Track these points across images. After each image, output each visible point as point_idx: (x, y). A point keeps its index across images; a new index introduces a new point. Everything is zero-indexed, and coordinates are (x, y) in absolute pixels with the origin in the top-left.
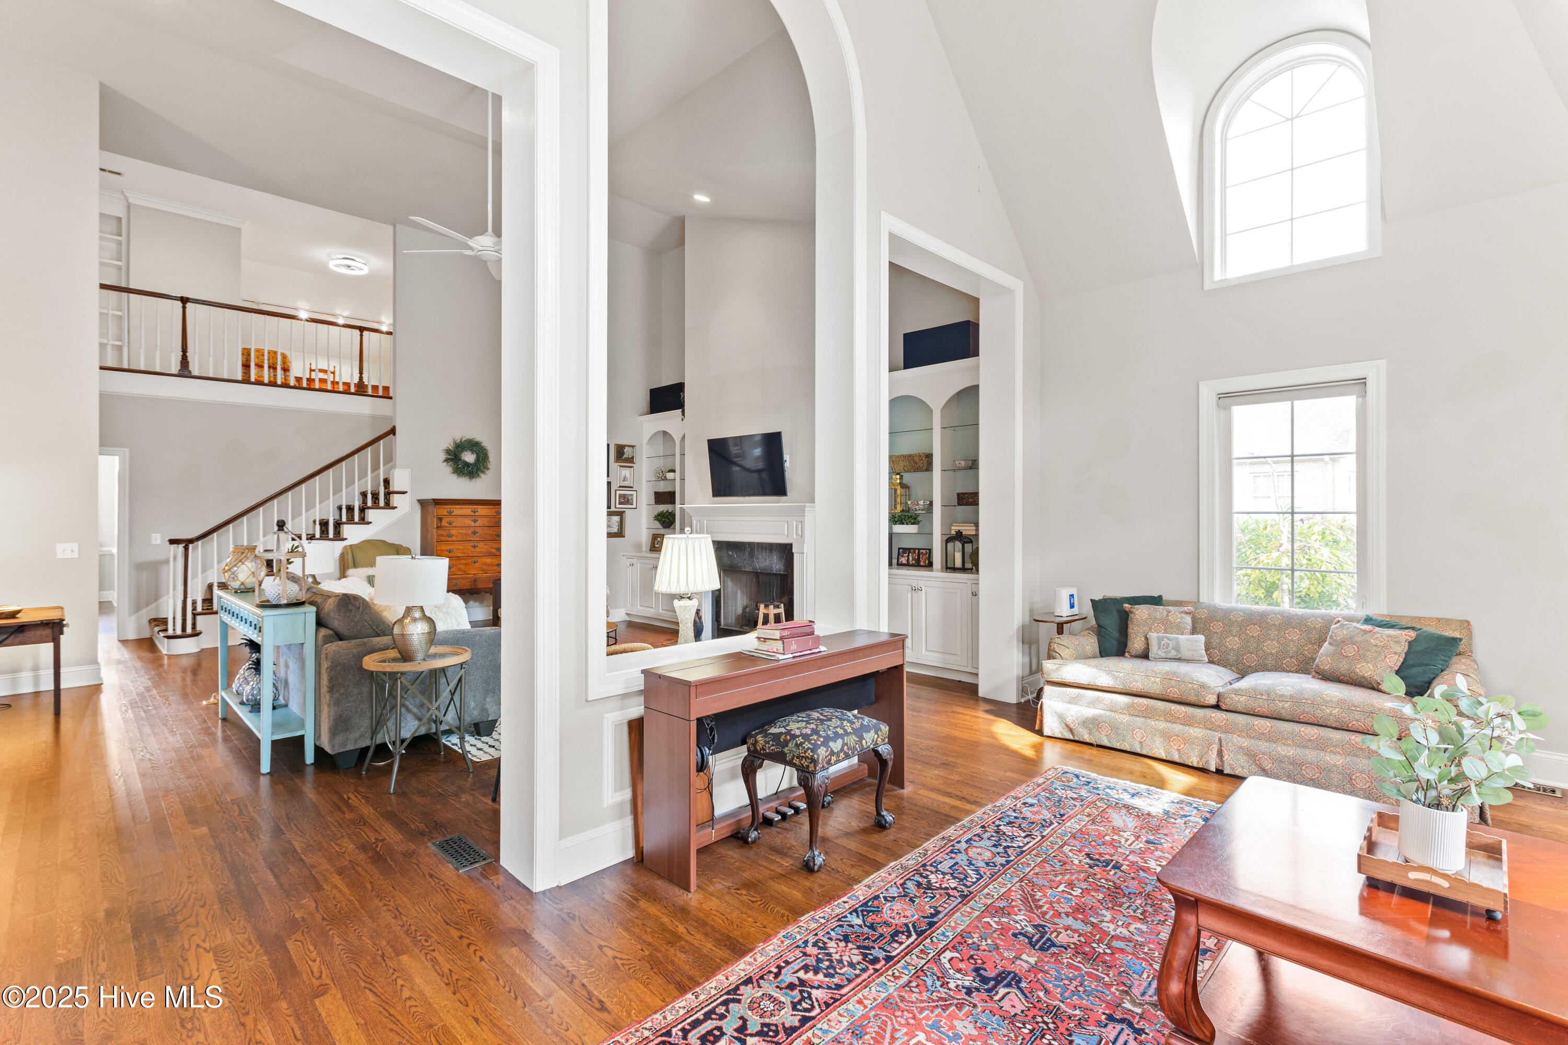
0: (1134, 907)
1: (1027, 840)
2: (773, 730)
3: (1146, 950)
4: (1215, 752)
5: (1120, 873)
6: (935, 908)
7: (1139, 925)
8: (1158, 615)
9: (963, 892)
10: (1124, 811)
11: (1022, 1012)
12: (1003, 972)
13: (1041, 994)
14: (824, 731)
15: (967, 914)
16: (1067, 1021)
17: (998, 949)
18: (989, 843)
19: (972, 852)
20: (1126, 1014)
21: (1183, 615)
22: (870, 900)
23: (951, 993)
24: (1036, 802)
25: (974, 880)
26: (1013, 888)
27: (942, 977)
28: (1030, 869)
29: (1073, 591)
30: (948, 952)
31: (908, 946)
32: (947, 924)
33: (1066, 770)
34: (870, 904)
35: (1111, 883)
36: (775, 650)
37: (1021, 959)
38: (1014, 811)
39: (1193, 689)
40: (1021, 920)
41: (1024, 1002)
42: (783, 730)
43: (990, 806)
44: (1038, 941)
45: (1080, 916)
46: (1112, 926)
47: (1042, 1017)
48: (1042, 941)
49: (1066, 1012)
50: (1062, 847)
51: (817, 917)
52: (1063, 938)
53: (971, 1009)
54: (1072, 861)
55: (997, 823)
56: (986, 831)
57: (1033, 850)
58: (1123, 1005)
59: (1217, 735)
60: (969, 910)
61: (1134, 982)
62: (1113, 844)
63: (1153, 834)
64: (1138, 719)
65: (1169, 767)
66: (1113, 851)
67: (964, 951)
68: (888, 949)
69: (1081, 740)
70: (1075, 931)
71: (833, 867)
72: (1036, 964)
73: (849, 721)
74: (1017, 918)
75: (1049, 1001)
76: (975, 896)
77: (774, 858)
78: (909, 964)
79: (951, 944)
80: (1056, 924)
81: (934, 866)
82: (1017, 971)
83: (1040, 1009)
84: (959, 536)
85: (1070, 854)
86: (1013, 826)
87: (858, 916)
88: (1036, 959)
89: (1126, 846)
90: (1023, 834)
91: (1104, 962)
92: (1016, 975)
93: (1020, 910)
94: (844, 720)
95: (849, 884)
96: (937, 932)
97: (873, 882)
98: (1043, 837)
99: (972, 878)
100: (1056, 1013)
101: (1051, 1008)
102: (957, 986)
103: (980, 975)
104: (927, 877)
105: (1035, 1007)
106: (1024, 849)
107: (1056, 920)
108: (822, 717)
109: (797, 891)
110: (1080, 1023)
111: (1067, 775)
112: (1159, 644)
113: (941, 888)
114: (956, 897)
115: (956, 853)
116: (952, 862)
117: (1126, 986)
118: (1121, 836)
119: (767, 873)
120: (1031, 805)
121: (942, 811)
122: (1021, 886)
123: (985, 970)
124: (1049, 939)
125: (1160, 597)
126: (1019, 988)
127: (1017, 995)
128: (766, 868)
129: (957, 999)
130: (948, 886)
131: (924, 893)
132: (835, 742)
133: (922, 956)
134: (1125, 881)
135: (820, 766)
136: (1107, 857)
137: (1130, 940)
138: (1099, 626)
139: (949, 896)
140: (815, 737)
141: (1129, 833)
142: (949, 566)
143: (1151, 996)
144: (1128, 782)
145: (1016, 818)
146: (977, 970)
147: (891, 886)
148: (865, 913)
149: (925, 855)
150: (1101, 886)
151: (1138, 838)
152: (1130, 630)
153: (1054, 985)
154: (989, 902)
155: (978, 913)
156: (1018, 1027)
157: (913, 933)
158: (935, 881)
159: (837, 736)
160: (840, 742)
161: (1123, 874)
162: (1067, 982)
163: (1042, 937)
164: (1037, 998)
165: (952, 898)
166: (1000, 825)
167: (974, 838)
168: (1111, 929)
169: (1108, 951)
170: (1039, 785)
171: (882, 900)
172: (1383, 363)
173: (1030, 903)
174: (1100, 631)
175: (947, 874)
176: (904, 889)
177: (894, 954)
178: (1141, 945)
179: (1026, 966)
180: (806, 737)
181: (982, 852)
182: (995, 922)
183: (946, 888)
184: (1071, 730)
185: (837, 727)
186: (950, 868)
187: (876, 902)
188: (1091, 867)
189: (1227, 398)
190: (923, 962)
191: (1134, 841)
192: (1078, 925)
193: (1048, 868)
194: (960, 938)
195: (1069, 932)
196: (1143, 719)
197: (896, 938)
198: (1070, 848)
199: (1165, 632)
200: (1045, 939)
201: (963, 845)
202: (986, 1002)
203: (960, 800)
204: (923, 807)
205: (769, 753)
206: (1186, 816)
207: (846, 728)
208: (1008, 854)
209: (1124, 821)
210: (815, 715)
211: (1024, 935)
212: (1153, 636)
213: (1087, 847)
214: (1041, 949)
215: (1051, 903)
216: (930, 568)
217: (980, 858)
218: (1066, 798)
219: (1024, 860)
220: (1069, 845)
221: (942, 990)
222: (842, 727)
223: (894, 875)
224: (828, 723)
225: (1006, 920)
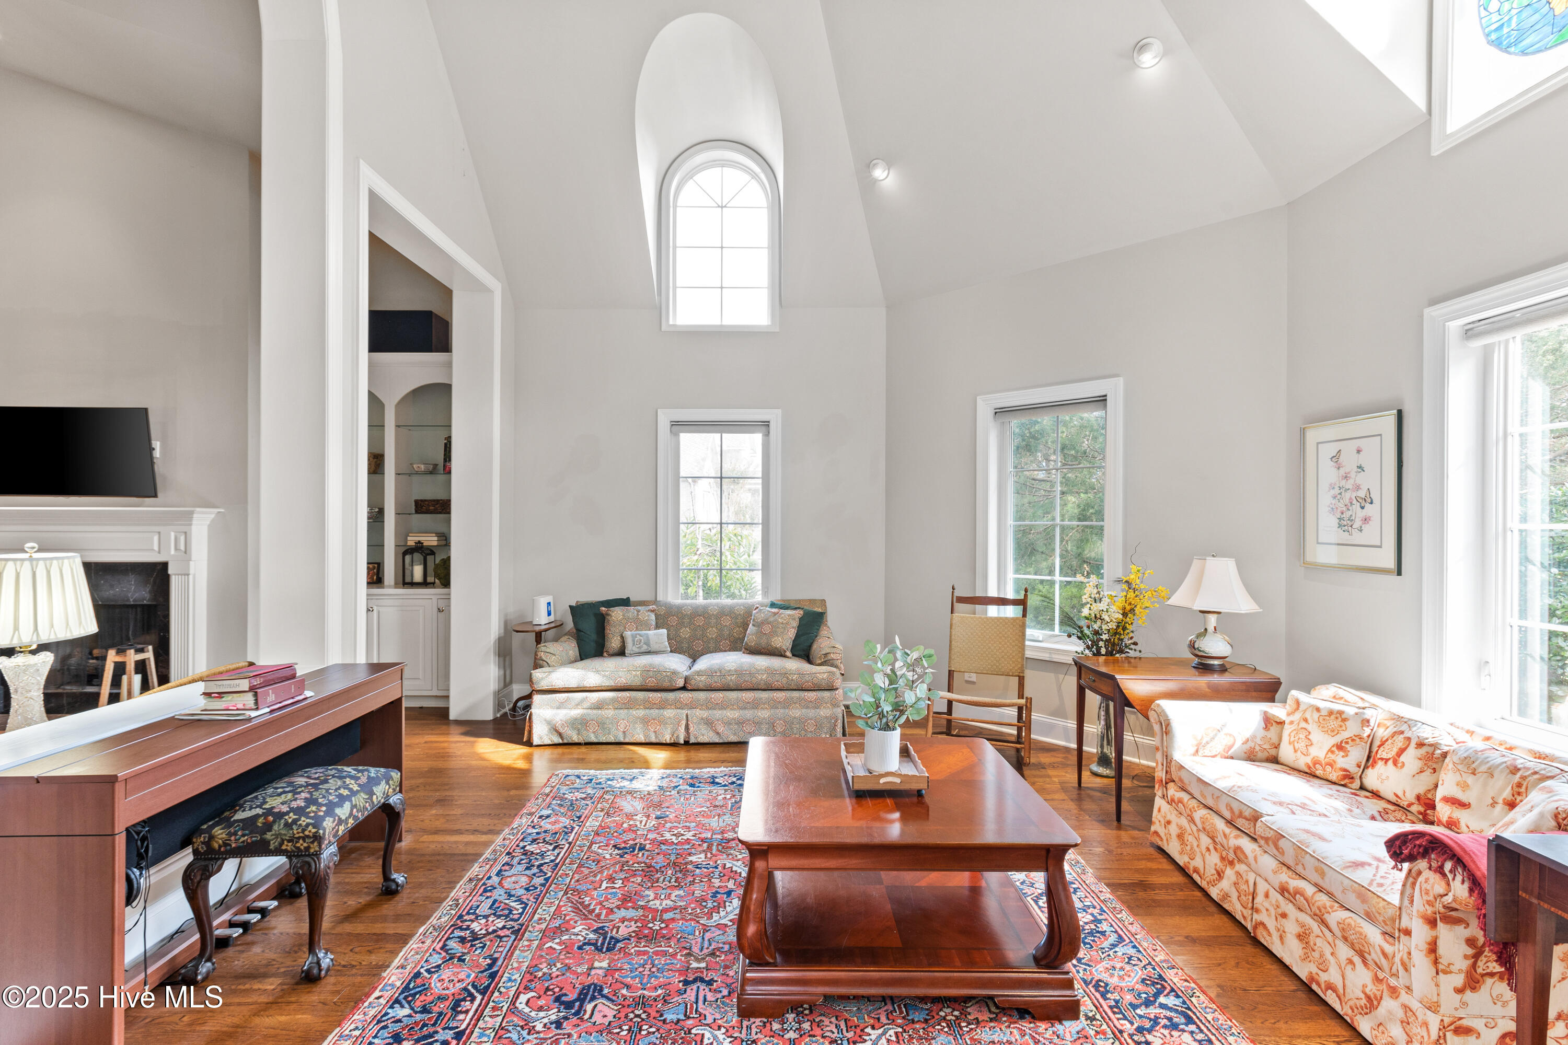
0: (668, 879)
1: (557, 851)
2: (240, 815)
3: (690, 911)
4: (683, 727)
5: (646, 853)
6: (491, 957)
7: (677, 892)
8: (630, 615)
9: (514, 927)
10: (629, 797)
11: (614, 1017)
12: (583, 989)
13: (624, 991)
14: (324, 797)
15: (526, 949)
16: (654, 1004)
17: (569, 968)
18: (520, 868)
19: (507, 883)
20: (696, 972)
21: (649, 613)
22: (410, 981)
23: (542, 1035)
24: (551, 812)
25: (521, 910)
26: (562, 903)
27: (526, 1025)
28: (569, 878)
29: (549, 599)
30: (522, 995)
31: (477, 1010)
32: (510, 967)
33: (567, 774)
34: (411, 986)
35: (643, 865)
36: (240, 706)
37: (595, 968)
38: (533, 827)
39: (667, 676)
40: (581, 931)
41: (613, 1007)
42: (259, 811)
43: (507, 831)
44: (603, 944)
45: (630, 905)
46: (658, 902)
47: (633, 1012)
48: (607, 942)
49: (650, 997)
50: (590, 847)
51: (347, 1032)
52: (623, 931)
53: (567, 1040)
54: (604, 857)
55: (522, 844)
56: (513, 857)
57: (566, 859)
58: (691, 966)
59: (685, 712)
60: (526, 943)
61: (692, 942)
62: (632, 829)
63: (659, 810)
64: (622, 711)
65: (651, 748)
66: (634, 836)
67: (538, 987)
68: (455, 1025)
69: (570, 742)
70: (631, 920)
71: (343, 963)
72: (609, 966)
73: (352, 777)
74: (576, 930)
75: (633, 994)
76: (528, 926)
77: (247, 986)
78: (485, 1029)
79: (522, 986)
80: (612, 921)
81: (472, 914)
82: (596, 981)
83: (628, 1005)
84: (419, 548)
85: (600, 851)
86: (538, 843)
87: (402, 1007)
88: (608, 961)
89: (642, 827)
90: (551, 848)
91: (663, 937)
92: (595, 985)
93: (576, 922)
94: (345, 778)
95: (374, 975)
96: (502, 981)
97: (406, 959)
98: (570, 843)
99: (518, 910)
100: (642, 1002)
101: (637, 1000)
102: (545, 1025)
103: (562, 1003)
104: (468, 928)
105: (624, 1006)
106: (557, 861)
107: (611, 917)
108: (312, 781)
109: (303, 1014)
110: (665, 1001)
111: (569, 778)
112: (633, 641)
113: (488, 934)
114: (508, 936)
115: (490, 891)
116: (490, 901)
117: (687, 949)
118: (635, 820)
119: (245, 1010)
120: (548, 817)
121: (457, 852)
122: (568, 898)
123: (566, 995)
124: (612, 938)
125: (628, 599)
126: (603, 996)
127: (604, 1004)
128: (239, 1004)
129: (550, 1038)
130: (495, 928)
131: (472, 946)
132: (342, 806)
133: (496, 1013)
134: (653, 859)
135: (326, 842)
136: (631, 842)
137: (675, 908)
138: (578, 630)
139: (500, 937)
140: (314, 808)
141: (640, 815)
142: (408, 580)
143: (708, 948)
144: (622, 770)
145: (538, 833)
146: (557, 999)
147: (431, 955)
148: (410, 998)
149: (457, 905)
150: (636, 871)
151: (648, 817)
152: (607, 631)
153: (632, 978)
154: (543, 926)
155: (536, 943)
156: (616, 1033)
157: (476, 994)
158: (479, 928)
159: (342, 799)
160: (347, 805)
161: (649, 853)
162: (641, 969)
163: (605, 939)
164: (622, 997)
165: (505, 939)
166: (525, 846)
167: (503, 868)
168: (658, 905)
169: (663, 925)
170: (548, 795)
171: (426, 974)
172: (779, 412)
173: (583, 910)
174: (579, 635)
175: (489, 916)
176: (446, 951)
177: (463, 1027)
178: (685, 909)
179: (601, 972)
180: (300, 811)
181: (518, 879)
182: (557, 943)
183: (494, 931)
184: (560, 735)
185: (339, 788)
186: (490, 908)
187: (419, 981)
188: (621, 856)
189: (678, 426)
190: (500, 1019)
191: (647, 821)
192: (631, 913)
193: (586, 871)
194: (528, 975)
195: (626, 923)
196: (626, 711)
197: (459, 1009)
198: (597, 845)
199: (637, 629)
200: (608, 939)
201: (496, 880)
202: (579, 1025)
203: (473, 834)
204: (433, 855)
205: (238, 848)
206: (676, 787)
207: (351, 786)
208: (544, 872)
209: (632, 806)
210: (301, 781)
211: (589, 944)
212: (628, 634)
213: (612, 840)
214: (608, 950)
215: (600, 903)
216: (379, 585)
217: (517, 886)
218: (577, 800)
219: (561, 872)
220: (596, 843)
221: (530, 1037)
222: (346, 787)
223: (428, 942)
224: (326, 786)
225: (566, 937)
